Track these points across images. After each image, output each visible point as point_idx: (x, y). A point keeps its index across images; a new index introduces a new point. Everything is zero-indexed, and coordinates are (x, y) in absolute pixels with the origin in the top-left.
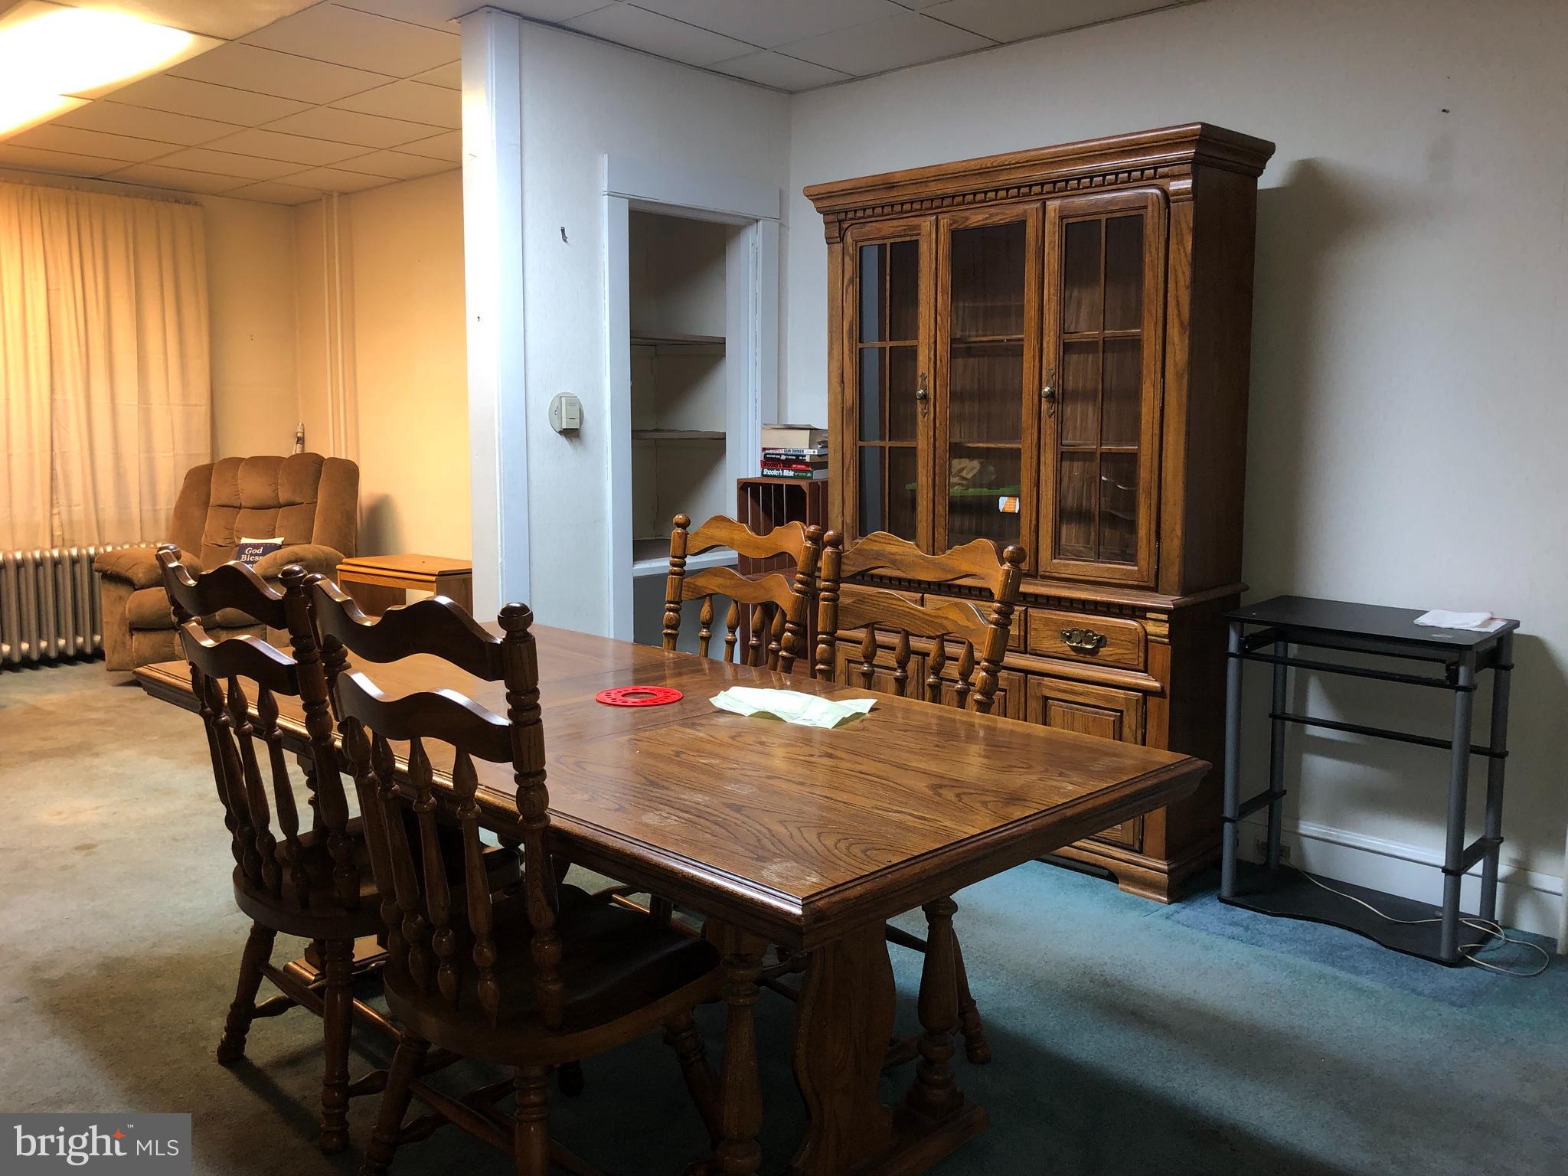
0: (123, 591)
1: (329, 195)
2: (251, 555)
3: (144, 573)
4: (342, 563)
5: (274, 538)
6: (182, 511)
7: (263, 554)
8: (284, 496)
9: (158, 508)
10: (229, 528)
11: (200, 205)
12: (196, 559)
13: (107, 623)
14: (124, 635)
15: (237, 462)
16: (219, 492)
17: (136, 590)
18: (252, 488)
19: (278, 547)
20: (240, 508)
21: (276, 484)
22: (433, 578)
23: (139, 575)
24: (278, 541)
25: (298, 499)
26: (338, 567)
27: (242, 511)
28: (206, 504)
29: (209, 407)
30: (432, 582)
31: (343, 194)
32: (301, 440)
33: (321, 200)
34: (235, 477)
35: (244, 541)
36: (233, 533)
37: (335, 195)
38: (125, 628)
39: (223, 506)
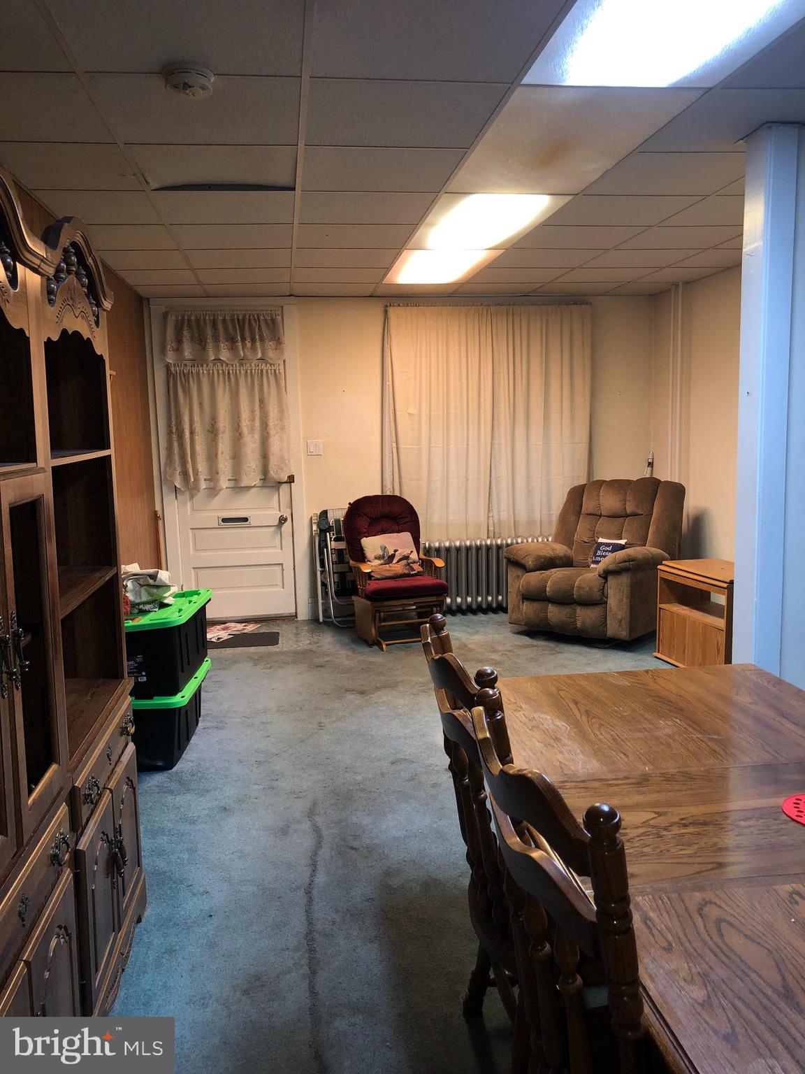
0: (519, 572)
1: (676, 285)
2: (604, 551)
3: (532, 561)
4: (662, 564)
5: (621, 539)
6: (563, 518)
7: (612, 551)
8: (630, 508)
9: (551, 513)
10: (592, 530)
11: (590, 304)
12: (569, 551)
13: (510, 592)
14: (519, 602)
15: (601, 483)
16: (588, 505)
17: (528, 572)
18: (609, 502)
19: (622, 547)
20: (600, 516)
21: (625, 500)
22: (725, 585)
23: (530, 562)
24: (623, 542)
25: (640, 512)
26: (659, 567)
27: (602, 518)
28: (580, 513)
29: (587, 445)
30: (724, 588)
31: (687, 283)
32: (651, 464)
33: (670, 290)
34: (598, 495)
35: (601, 540)
36: (594, 534)
37: (681, 285)
38: (520, 597)
39: (590, 514)
